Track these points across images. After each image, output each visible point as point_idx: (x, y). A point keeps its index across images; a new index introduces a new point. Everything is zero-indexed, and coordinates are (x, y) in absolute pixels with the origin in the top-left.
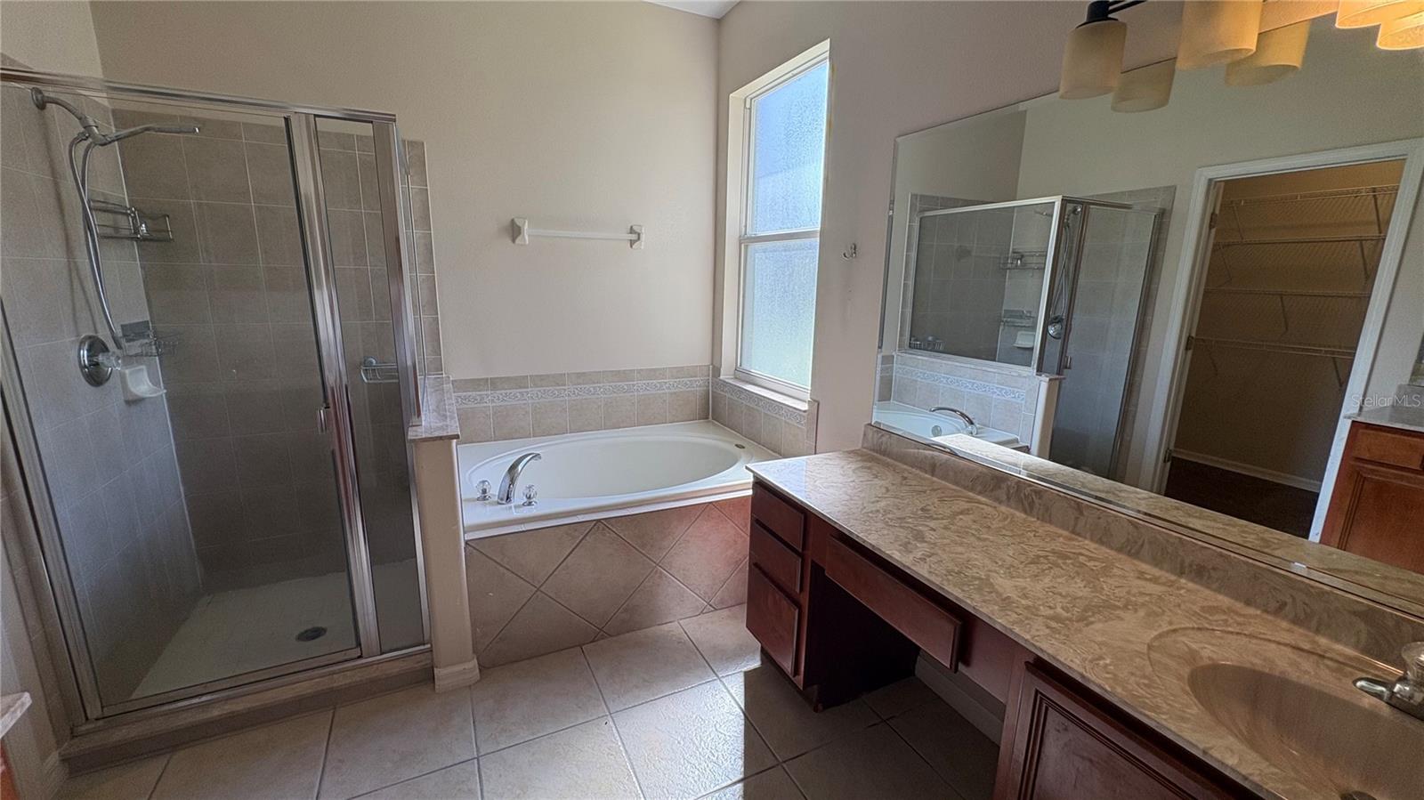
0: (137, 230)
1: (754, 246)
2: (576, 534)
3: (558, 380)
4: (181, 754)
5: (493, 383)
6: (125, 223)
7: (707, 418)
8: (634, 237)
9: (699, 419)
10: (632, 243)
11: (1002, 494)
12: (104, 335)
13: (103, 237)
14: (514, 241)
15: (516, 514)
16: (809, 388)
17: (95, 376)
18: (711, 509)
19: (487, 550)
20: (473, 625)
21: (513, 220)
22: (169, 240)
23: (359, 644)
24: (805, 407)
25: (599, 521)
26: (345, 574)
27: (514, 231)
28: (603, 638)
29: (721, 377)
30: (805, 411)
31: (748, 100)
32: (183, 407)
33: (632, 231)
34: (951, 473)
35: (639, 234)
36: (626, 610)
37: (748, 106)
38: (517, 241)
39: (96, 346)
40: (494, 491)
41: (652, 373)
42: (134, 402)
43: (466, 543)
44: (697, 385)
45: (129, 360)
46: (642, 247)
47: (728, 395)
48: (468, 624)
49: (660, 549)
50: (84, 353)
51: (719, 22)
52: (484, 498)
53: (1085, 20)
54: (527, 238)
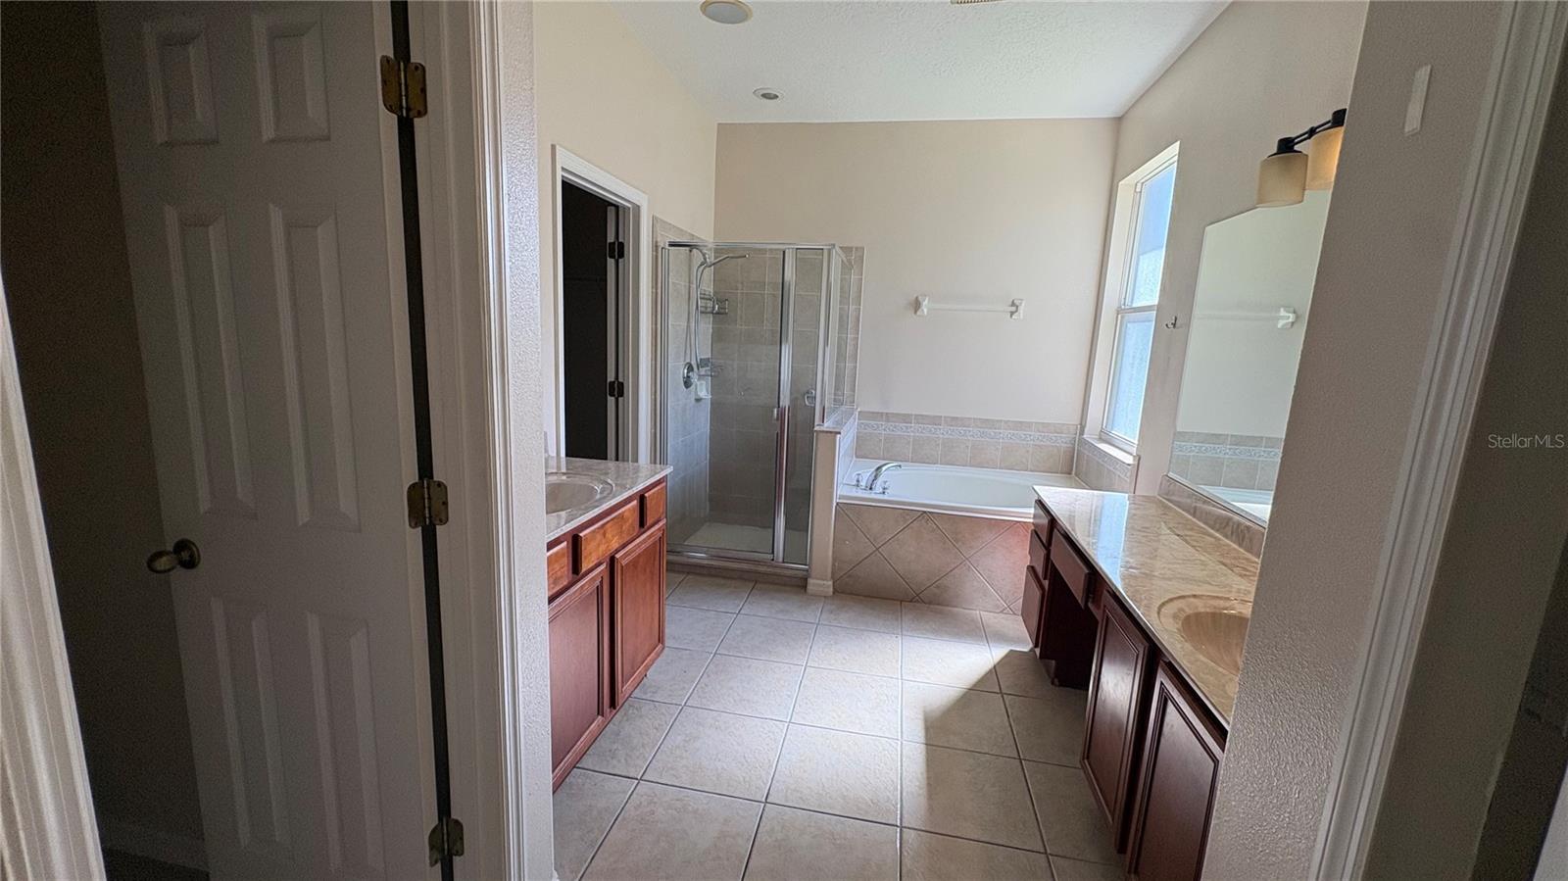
0: (714, 308)
1: (1128, 317)
2: (908, 517)
3: (935, 420)
4: (690, 577)
5: (887, 417)
6: (710, 304)
7: (1070, 474)
8: (1014, 309)
9: (1062, 473)
10: (1012, 313)
11: (1228, 530)
12: (694, 363)
13: (702, 312)
14: (916, 312)
15: (873, 496)
16: (1136, 442)
17: (687, 383)
18: (1018, 527)
19: (848, 511)
20: (834, 559)
21: (917, 298)
22: (726, 314)
23: (773, 552)
24: (1129, 460)
25: (925, 512)
26: (771, 530)
27: (917, 305)
28: (917, 601)
29: (1085, 436)
30: (1129, 465)
31: (1139, 185)
32: (717, 407)
33: (1013, 304)
34: (1204, 515)
35: (1017, 307)
36: (938, 587)
37: (1138, 190)
38: (918, 313)
39: (690, 368)
40: (863, 484)
41: (1020, 425)
42: (698, 400)
43: (837, 504)
44: (1062, 442)
45: (701, 377)
46: (1022, 317)
47: (1086, 452)
48: (830, 559)
49: (971, 547)
50: (686, 371)
51: (1119, 121)
52: (858, 486)
53: (1275, 150)
54: (925, 310)
